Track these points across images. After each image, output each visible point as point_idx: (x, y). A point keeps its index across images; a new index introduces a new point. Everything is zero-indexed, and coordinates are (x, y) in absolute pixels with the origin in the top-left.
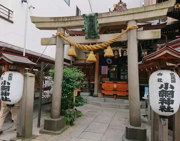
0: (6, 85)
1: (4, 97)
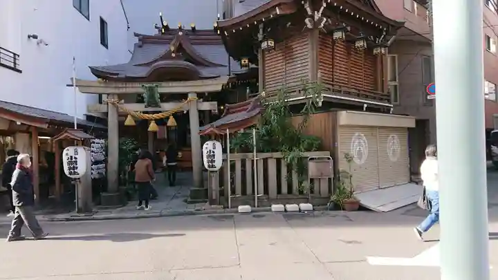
0: (74, 160)
1: (73, 171)
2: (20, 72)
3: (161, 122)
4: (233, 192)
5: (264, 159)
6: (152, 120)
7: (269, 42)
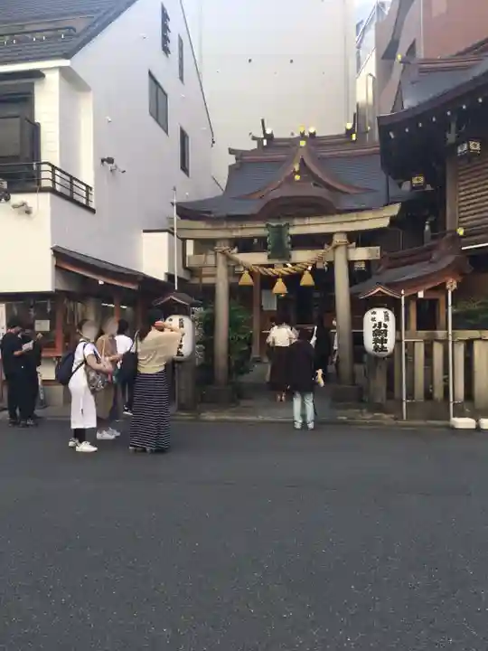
2: (93, 211)
3: (292, 280)
4: (411, 394)
5: (466, 341)
6: (278, 277)
7: (472, 144)
